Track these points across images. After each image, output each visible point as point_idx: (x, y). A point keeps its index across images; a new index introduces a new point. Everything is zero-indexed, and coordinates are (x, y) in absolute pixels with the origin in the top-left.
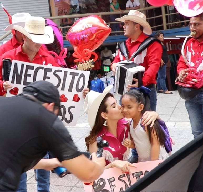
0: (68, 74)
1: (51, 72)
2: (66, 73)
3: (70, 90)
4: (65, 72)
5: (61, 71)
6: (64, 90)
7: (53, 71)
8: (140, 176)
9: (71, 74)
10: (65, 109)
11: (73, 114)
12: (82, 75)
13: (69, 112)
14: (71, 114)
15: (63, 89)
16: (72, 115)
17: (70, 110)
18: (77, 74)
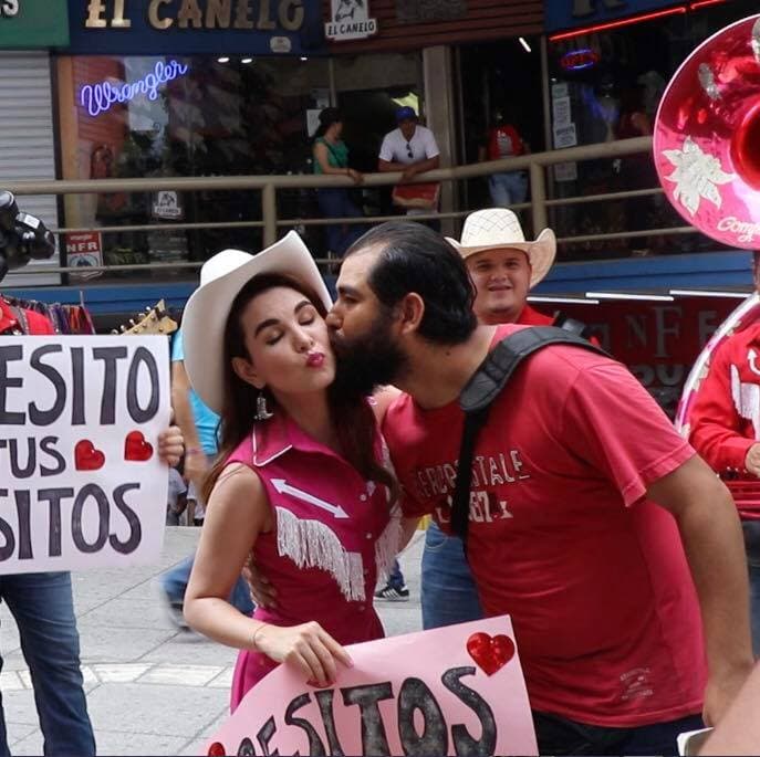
0: (88, 355)
1: (21, 358)
2: (77, 354)
3: (108, 417)
4: (72, 349)
5: (58, 348)
6: (83, 423)
7: (27, 355)
8: (379, 703)
9: (98, 353)
10: (101, 497)
11: (139, 516)
12: (143, 354)
13: (119, 507)
14: (131, 516)
15: (78, 418)
16: (136, 517)
17: (124, 498)
18: (122, 352)
